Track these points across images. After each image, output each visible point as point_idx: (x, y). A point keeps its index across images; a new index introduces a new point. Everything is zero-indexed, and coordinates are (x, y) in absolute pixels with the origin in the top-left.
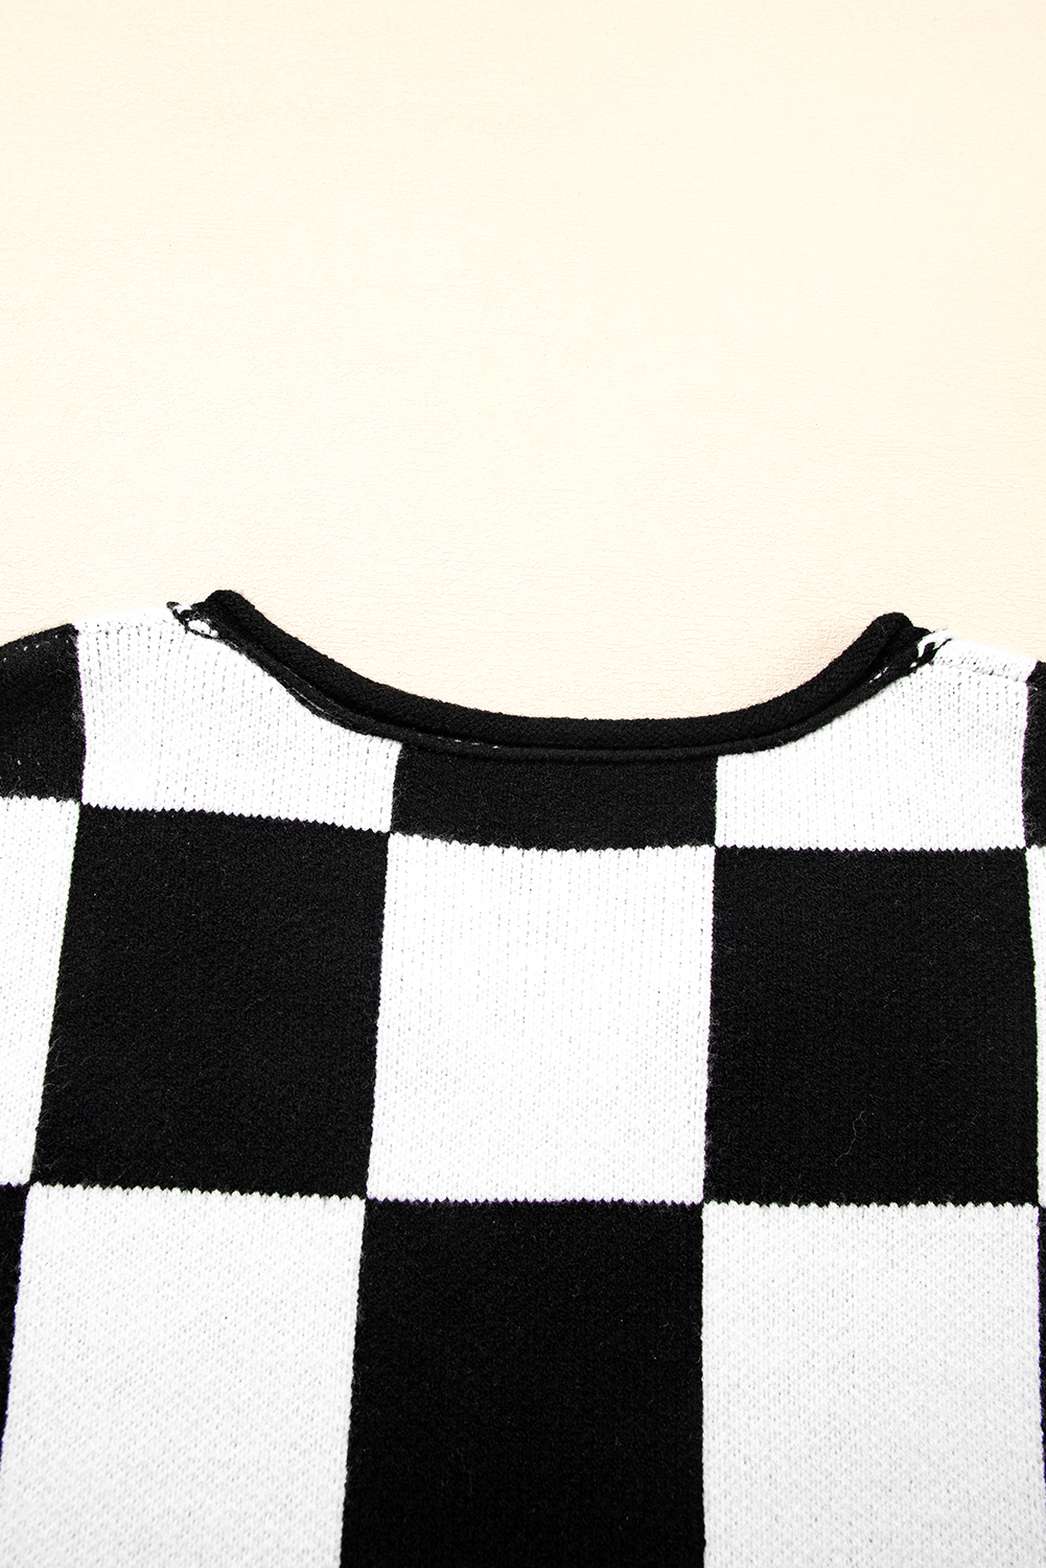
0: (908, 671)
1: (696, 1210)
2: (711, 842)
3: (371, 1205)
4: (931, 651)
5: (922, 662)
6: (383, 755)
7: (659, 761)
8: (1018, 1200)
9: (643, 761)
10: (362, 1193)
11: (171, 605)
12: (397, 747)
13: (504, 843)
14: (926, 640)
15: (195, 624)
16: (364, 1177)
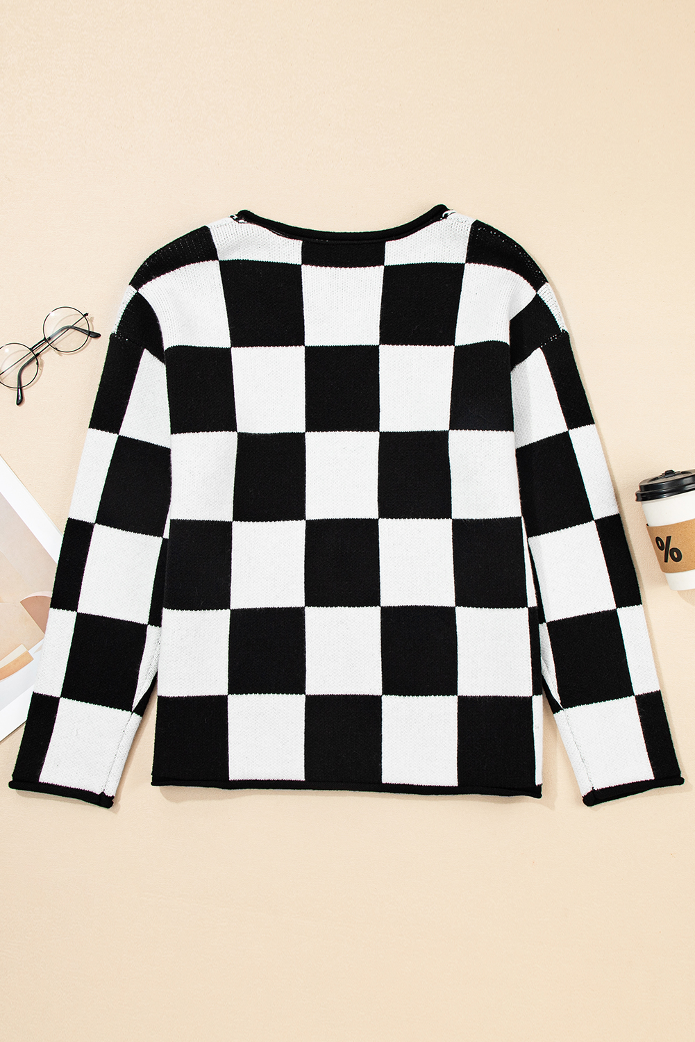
0: (439, 220)
1: (378, 346)
2: (383, 265)
3: (306, 347)
4: (446, 216)
5: (443, 218)
6: (297, 245)
7: (370, 243)
8: (450, 345)
9: (366, 243)
10: (304, 345)
11: (232, 217)
12: (301, 242)
13: (331, 266)
14: (446, 213)
15: (240, 221)
16: (304, 342)
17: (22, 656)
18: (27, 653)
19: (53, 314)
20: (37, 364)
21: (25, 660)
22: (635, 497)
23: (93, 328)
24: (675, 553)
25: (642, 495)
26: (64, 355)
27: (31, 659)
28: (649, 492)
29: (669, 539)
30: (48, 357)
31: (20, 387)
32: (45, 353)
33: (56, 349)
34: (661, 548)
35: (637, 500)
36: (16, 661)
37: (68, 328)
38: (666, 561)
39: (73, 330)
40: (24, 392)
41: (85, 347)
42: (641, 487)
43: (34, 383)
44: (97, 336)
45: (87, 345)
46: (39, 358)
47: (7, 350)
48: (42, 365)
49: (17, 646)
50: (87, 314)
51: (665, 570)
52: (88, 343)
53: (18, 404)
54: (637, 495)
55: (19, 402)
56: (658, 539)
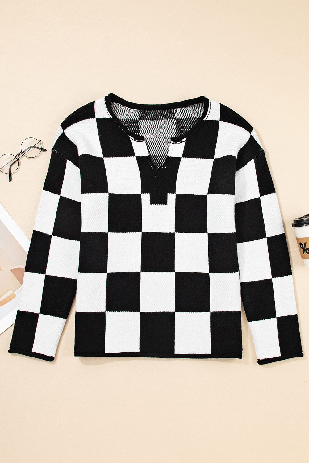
17: (11, 295)
18: (13, 294)
19: (25, 141)
20: (18, 163)
21: (12, 297)
22: (292, 226)
23: (43, 147)
24: (308, 250)
25: (295, 224)
26: (30, 159)
27: (15, 296)
28: (298, 223)
29: (305, 244)
30: (23, 160)
31: (10, 174)
32: (21, 158)
33: (27, 156)
34: (302, 248)
35: (292, 227)
36: (8, 297)
37: (32, 147)
38: (304, 253)
39: (34, 148)
40: (12, 176)
41: (40, 156)
42: (294, 221)
43: (17, 172)
44: (45, 150)
45: (40, 155)
46: (19, 160)
47: (4, 157)
48: (20, 164)
49: (9, 291)
50: (40, 141)
51: (303, 258)
52: (41, 154)
53: (9, 181)
54: (292, 224)
55: (10, 180)
56: (301, 244)
